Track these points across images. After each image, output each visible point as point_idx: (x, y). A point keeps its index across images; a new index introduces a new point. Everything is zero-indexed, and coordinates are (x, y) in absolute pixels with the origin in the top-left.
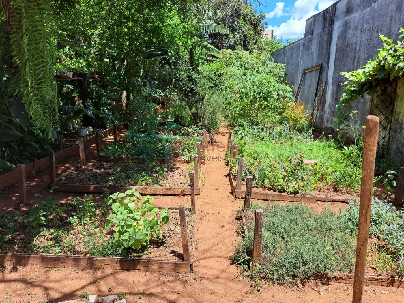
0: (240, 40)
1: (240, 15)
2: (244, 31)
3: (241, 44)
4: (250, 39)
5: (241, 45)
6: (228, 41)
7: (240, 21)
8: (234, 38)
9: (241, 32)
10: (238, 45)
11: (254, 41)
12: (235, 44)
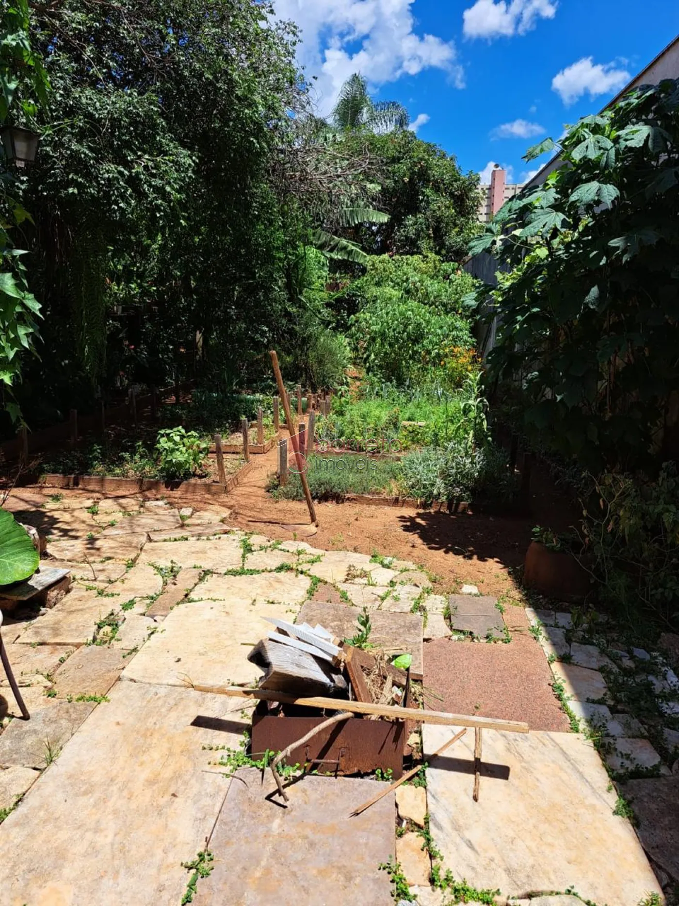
0: (426, 228)
1: (429, 181)
2: (434, 211)
3: (429, 236)
4: (447, 224)
5: (430, 238)
6: (404, 231)
7: (428, 191)
8: (415, 223)
9: (428, 213)
10: (423, 238)
11: (457, 229)
12: (418, 235)
